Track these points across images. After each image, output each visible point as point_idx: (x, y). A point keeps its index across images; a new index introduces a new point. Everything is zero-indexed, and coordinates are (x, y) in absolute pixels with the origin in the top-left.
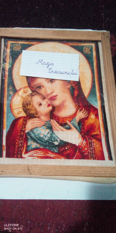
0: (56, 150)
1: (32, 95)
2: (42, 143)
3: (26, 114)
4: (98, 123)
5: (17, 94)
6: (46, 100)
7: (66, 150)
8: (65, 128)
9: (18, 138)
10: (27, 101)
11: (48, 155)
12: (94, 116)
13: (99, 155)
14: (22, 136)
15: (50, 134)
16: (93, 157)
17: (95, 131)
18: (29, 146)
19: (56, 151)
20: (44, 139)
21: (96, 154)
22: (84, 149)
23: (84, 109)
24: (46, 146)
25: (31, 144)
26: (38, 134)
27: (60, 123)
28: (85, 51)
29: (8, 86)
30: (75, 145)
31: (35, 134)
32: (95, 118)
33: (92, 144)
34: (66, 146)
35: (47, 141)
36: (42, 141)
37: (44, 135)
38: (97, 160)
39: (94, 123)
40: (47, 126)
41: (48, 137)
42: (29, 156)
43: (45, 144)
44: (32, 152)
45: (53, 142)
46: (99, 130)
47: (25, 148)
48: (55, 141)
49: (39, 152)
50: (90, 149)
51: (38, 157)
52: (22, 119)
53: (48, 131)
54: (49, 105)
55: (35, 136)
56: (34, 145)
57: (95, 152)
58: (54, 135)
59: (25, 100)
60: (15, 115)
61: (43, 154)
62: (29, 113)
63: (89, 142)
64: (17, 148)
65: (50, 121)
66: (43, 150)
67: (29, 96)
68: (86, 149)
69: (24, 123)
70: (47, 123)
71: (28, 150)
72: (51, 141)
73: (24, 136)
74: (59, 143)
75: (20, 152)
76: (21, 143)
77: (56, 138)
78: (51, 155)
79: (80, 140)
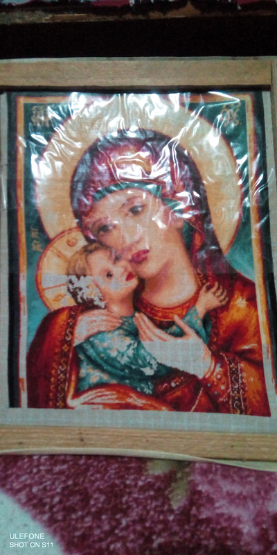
0: (149, 388)
1: (87, 251)
2: (114, 371)
3: (76, 300)
4: (254, 321)
5: (51, 249)
6: (123, 263)
7: (172, 388)
8: (170, 334)
9: (55, 361)
10: (77, 269)
11: (129, 400)
12: (244, 300)
13: (256, 404)
14: (66, 355)
15: (134, 349)
16: (239, 407)
17: (245, 342)
18: (83, 379)
19: (147, 391)
20: (119, 362)
21: (247, 401)
22: (216, 386)
23: (216, 284)
24: (123, 378)
25: (88, 375)
26: (105, 349)
27: (158, 323)
29: (28, 229)
30: (194, 377)
31: (97, 348)
32: (248, 306)
33: (238, 375)
34: (173, 379)
35: (126, 366)
36: (114, 367)
37: (119, 352)
38: (252, 414)
39: (244, 321)
40: (126, 330)
41: (128, 357)
42: (84, 403)
43: (122, 373)
44: (90, 393)
45: (142, 369)
46: (256, 338)
47: (73, 384)
48: (145, 366)
49: (108, 393)
50: (232, 388)
51: (106, 405)
52: (66, 313)
53: (128, 341)
54: (129, 277)
55: (98, 354)
56: (95, 376)
57: (245, 396)
58: (142, 352)
59: (72, 265)
60: (48, 305)
61: (117, 399)
62: (82, 298)
63: (231, 369)
64: (53, 384)
65: (133, 316)
66: (118, 389)
67: (81, 254)
68: (223, 387)
69: (71, 324)
70: (126, 321)
71: (82, 389)
72: (134, 365)
73: (71, 355)
74: (155, 371)
75: (62, 395)
76: (65, 373)
77: (148, 359)
78: (136, 400)
79: (209, 365)
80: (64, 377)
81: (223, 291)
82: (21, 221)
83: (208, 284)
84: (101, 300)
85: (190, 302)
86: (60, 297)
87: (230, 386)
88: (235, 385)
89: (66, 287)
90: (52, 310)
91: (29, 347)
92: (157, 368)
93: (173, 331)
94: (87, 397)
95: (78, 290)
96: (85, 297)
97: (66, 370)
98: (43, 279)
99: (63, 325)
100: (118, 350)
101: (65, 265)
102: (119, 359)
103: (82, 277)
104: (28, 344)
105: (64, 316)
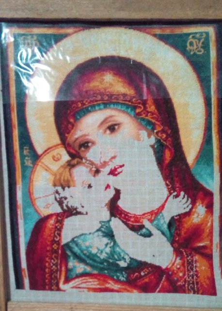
0: (123, 276)
1: (70, 165)
2: (96, 264)
3: (62, 208)
4: (209, 224)
5: (40, 164)
7: (141, 277)
8: (141, 235)
9: (48, 256)
10: (62, 181)
11: (108, 286)
13: (206, 286)
14: (56, 252)
15: (110, 247)
16: (193, 289)
18: (71, 270)
19: (122, 279)
20: (99, 257)
21: (200, 284)
22: (176, 274)
24: (103, 269)
26: (87, 247)
28: (191, 48)
29: (21, 148)
30: (159, 268)
31: (81, 247)
32: (206, 212)
33: (193, 265)
34: (142, 270)
35: (104, 260)
36: (95, 261)
37: (99, 250)
38: (202, 294)
39: (202, 224)
41: (106, 253)
42: (73, 288)
43: (102, 266)
44: (77, 280)
45: (118, 262)
46: (210, 237)
47: (63, 274)
48: (120, 260)
49: (91, 280)
50: (188, 274)
51: (89, 289)
52: (54, 218)
53: (106, 240)
54: (108, 187)
55: (82, 251)
56: (80, 268)
57: (198, 280)
58: (117, 249)
59: (58, 177)
60: (39, 212)
61: (98, 284)
62: (67, 206)
63: (188, 261)
64: (48, 273)
65: (110, 220)
66: (99, 277)
67: (65, 168)
68: (181, 274)
69: (58, 227)
70: (104, 225)
71: (70, 277)
72: (112, 259)
73: (60, 252)
74: (128, 264)
75: (56, 281)
76: (56, 265)
77: (122, 255)
78: (113, 286)
79: (171, 258)
80: (56, 268)
81: (188, 200)
82: (16, 141)
83: (175, 193)
84: (83, 207)
85: (158, 209)
86: (49, 205)
87: (187, 273)
88: (190, 272)
89: (53, 196)
90: (43, 216)
92: (130, 261)
93: (143, 233)
94: (75, 283)
95: (63, 199)
96: (69, 205)
97: (57, 263)
98: (34, 190)
99: (52, 228)
100: (97, 248)
101: (52, 178)
102: (98, 255)
103: (66, 188)
104: (26, 244)
105: (52, 221)
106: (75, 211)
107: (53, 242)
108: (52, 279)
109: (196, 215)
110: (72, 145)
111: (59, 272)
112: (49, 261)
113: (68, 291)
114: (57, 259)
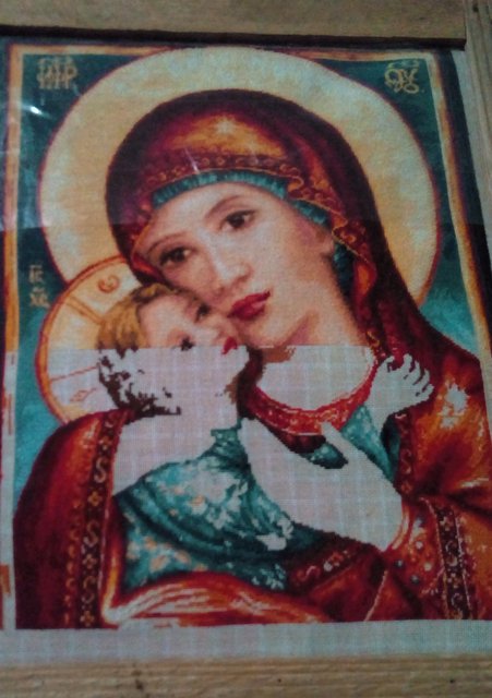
0: (277, 578)
1: (139, 300)
2: (202, 544)
3: (116, 398)
4: (481, 433)
5: (67, 300)
6: (215, 319)
7: (325, 575)
8: (317, 462)
9: (73, 527)
10: (119, 336)
11: (236, 605)
14: (97, 514)
15: (240, 497)
18: (135, 564)
19: (274, 584)
20: (211, 525)
21: (478, 591)
22: (415, 564)
23: (408, 358)
24: (220, 558)
25: (145, 554)
26: (180, 499)
27: (290, 439)
28: (394, 82)
29: (24, 268)
30: (370, 548)
31: (163, 498)
32: (469, 402)
33: (456, 541)
34: (327, 556)
35: (226, 533)
36: (199, 535)
37: (210, 505)
38: (486, 618)
40: (221, 457)
41: (230, 513)
42: (138, 616)
43: (218, 549)
44: (151, 593)
45: (261, 539)
47: (114, 576)
48: (266, 532)
49: (189, 592)
50: (447, 566)
51: (186, 619)
52: (94, 425)
53: (227, 479)
54: (230, 344)
55: (165, 511)
57: (474, 580)
58: (260, 501)
59: (109, 327)
60: (58, 410)
61: (210, 603)
62: (129, 394)
63: (441, 528)
64: (73, 576)
65: (239, 427)
66: (210, 582)
67: (127, 307)
68: (428, 567)
69: (105, 448)
70: (223, 439)
71: (134, 584)
72: (244, 530)
73: (107, 514)
74: (287, 541)
75: (93, 597)
76: (95, 551)
77: (272, 516)
78: (249, 605)
79: (399, 523)
80: (93, 561)
81: (423, 373)
82: (11, 253)
83: (391, 359)
84: (169, 395)
85: (355, 397)
86: (83, 395)
87: (442, 561)
88: (451, 560)
89: (95, 373)
90: (66, 421)
91: (18, 499)
92: (293, 534)
93: (321, 457)
94: (145, 602)
95: (120, 378)
96: (135, 392)
97: (98, 546)
98: (50, 360)
99: (89, 450)
100: (207, 501)
101: (95, 330)
102: (209, 519)
103: (129, 352)
104: (15, 493)
105: (89, 433)
106: (148, 407)
107: (91, 486)
108: (82, 591)
109: (446, 411)
110: (145, 257)
111: (101, 573)
112: (77, 539)
113: (124, 627)
114: (99, 534)
